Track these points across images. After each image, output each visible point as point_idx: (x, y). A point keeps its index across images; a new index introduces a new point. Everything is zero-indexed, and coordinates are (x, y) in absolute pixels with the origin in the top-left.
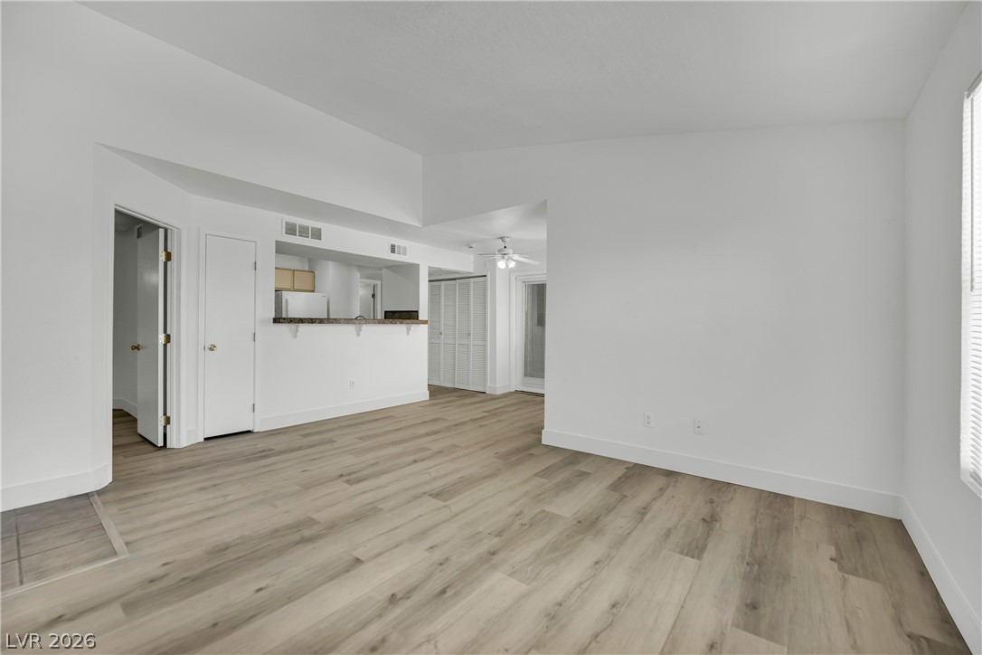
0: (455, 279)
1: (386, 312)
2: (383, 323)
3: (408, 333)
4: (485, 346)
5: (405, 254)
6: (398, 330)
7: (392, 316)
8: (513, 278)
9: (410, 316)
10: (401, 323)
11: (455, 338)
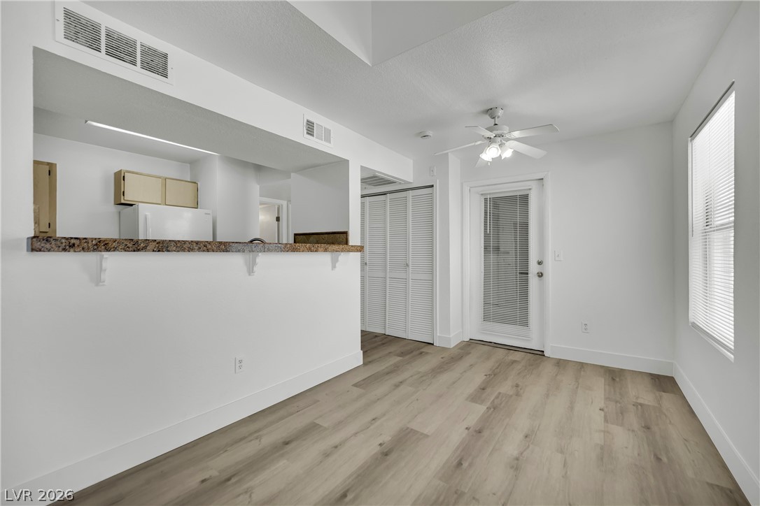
0: (384, 194)
1: (295, 235)
2: (294, 250)
3: (334, 267)
4: (432, 281)
5: (328, 139)
6: (317, 261)
7: (307, 240)
8: (466, 189)
9: (335, 239)
10: (326, 250)
11: (385, 270)
